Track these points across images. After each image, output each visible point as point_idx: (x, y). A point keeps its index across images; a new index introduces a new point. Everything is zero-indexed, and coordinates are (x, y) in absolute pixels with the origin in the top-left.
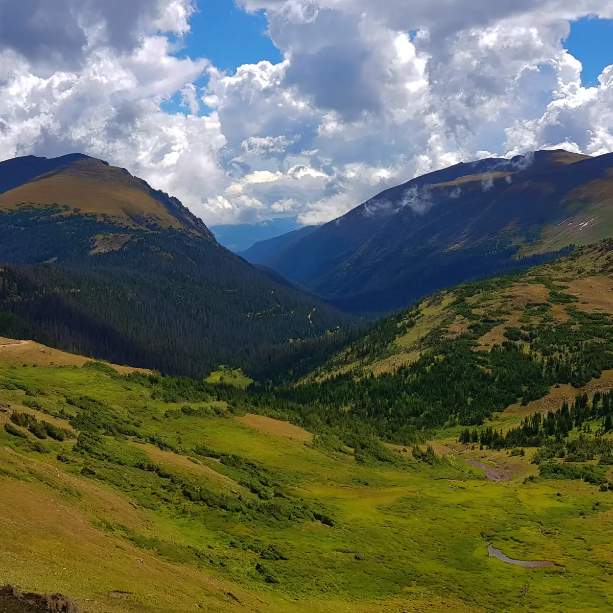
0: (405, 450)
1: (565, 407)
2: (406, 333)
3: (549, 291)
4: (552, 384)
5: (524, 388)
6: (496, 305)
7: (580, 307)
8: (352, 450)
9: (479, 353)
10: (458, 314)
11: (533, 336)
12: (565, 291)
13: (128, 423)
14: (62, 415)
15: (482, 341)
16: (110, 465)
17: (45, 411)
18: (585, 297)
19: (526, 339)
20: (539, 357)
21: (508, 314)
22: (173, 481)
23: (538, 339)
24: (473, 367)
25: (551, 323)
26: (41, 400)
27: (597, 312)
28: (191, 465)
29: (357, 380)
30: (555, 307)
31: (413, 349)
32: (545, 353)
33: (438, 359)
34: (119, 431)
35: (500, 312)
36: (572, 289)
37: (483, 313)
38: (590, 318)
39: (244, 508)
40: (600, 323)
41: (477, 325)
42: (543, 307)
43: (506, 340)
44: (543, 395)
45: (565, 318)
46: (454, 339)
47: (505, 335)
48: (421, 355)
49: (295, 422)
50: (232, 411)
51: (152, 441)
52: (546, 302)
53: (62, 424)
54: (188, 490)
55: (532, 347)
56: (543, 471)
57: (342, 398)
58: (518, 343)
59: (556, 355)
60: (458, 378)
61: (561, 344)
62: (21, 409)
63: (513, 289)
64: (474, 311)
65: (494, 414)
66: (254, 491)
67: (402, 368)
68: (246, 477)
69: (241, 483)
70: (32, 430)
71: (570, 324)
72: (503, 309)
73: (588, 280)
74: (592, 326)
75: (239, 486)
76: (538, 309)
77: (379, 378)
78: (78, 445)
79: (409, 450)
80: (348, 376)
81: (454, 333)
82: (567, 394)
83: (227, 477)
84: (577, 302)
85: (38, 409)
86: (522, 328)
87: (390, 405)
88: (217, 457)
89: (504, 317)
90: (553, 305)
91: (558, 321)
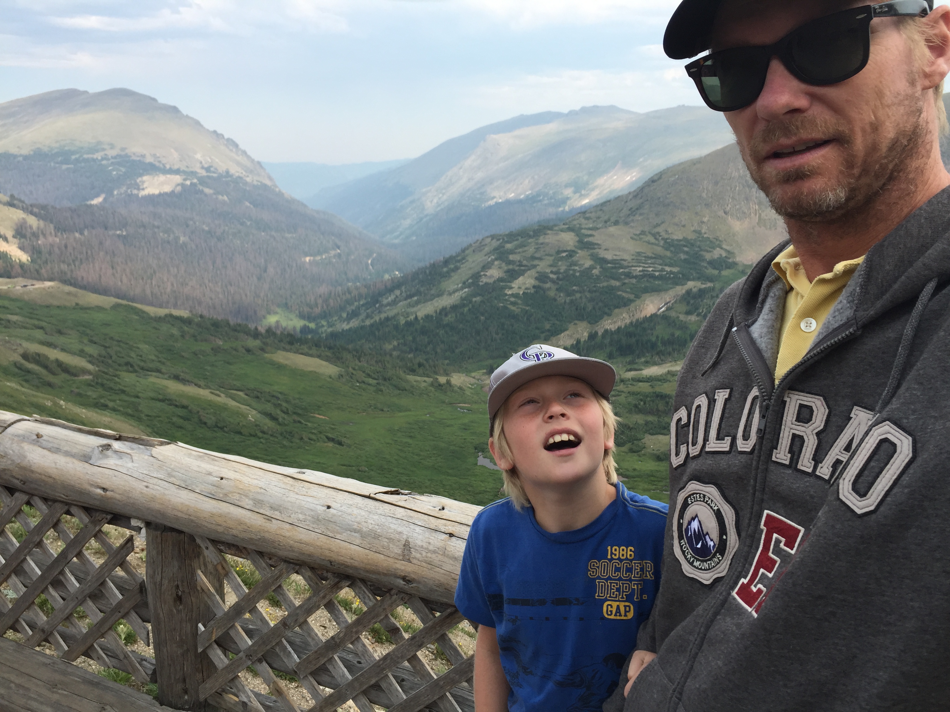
0: (424, 381)
2: (450, 277)
3: (578, 239)
4: (571, 322)
5: (547, 326)
6: (531, 251)
7: (603, 254)
8: (375, 382)
9: (512, 295)
10: (496, 259)
11: (559, 280)
12: (590, 239)
13: (152, 360)
15: (516, 284)
18: (607, 244)
19: (554, 283)
20: (562, 298)
21: (540, 259)
22: (189, 412)
23: (564, 282)
24: (505, 307)
25: (576, 268)
26: (61, 340)
27: (616, 258)
28: (212, 398)
30: (580, 253)
31: (454, 292)
32: (568, 295)
33: (475, 301)
34: (142, 368)
35: (533, 258)
36: (597, 238)
37: (519, 259)
38: (609, 263)
39: (259, 434)
40: (616, 268)
41: (513, 270)
42: (571, 253)
43: (537, 283)
44: (562, 331)
45: (588, 263)
46: (492, 282)
47: (536, 278)
48: (461, 298)
49: (327, 359)
50: (262, 349)
51: (176, 378)
52: (573, 249)
53: (79, 362)
55: (557, 290)
57: (386, 338)
58: (546, 286)
59: (578, 296)
63: (547, 236)
64: (511, 257)
66: (272, 418)
67: (442, 310)
69: (260, 413)
71: (592, 268)
72: (537, 255)
73: (612, 229)
74: (609, 271)
75: (258, 416)
76: (567, 255)
78: (93, 381)
79: (429, 381)
80: (395, 317)
81: (492, 277)
82: (582, 330)
83: (248, 408)
84: (600, 248)
85: (55, 347)
86: (552, 272)
88: (243, 391)
89: (536, 262)
90: (579, 251)
91: (581, 265)
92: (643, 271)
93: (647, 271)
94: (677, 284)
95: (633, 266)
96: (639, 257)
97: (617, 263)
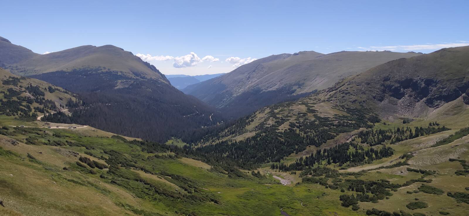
0: (248, 172)
1: (312, 155)
2: (250, 124)
3: (307, 108)
4: (307, 146)
5: (297, 147)
6: (286, 113)
7: (319, 115)
8: (227, 172)
9: (279, 132)
10: (271, 117)
11: (300, 126)
12: (313, 108)
13: (131, 161)
14: (102, 158)
15: (280, 128)
16: (123, 179)
17: (94, 156)
18: (321, 110)
19: (298, 127)
20: (302, 134)
21: (291, 117)
22: (151, 186)
23: (303, 127)
24: (277, 139)
25: (307, 121)
26: (92, 151)
27: (326, 117)
28: (158, 179)
29: (230, 143)
30: (309, 114)
31: (252, 131)
32: (305, 133)
33: (263, 135)
34: (127, 165)
35: (287, 116)
36: (316, 107)
37: (281, 116)
38: (323, 119)
39: (181, 197)
40: (326, 121)
41: (279, 121)
42: (305, 115)
43: (290, 127)
44: (304, 150)
45: (313, 119)
46: (269, 127)
47: (290, 125)
48: (256, 133)
49: (204, 161)
50: (176, 156)
51: (142, 169)
52: (306, 112)
53: (102, 162)
54: (157, 190)
55: (300, 131)
56: (303, 180)
57: (223, 151)
58: (294, 129)
59: (309, 133)
60: (270, 143)
61: (311, 129)
62: (84, 155)
63: (293, 107)
64: (277, 116)
65: (285, 158)
66: (186, 190)
67: (247, 139)
68: (182, 184)
69: (180, 187)
70: (89, 164)
71: (315, 121)
72: (289, 115)
73: (322, 104)
74: (323, 122)
75: (179, 188)
76: (303, 115)
77: (238, 143)
78: (109, 171)
79: (250, 172)
80: (226, 142)
81: (269, 124)
82: (313, 149)
83: (174, 184)
84: (318, 112)
85: (91, 155)
86: (296, 123)
87: (243, 154)
88: (170, 176)
89: (289, 118)
90: (308, 114)
91: (310, 120)
92: (338, 123)
93: (341, 123)
94: (355, 129)
95: (334, 121)
96: (336, 117)
97: (326, 119)
